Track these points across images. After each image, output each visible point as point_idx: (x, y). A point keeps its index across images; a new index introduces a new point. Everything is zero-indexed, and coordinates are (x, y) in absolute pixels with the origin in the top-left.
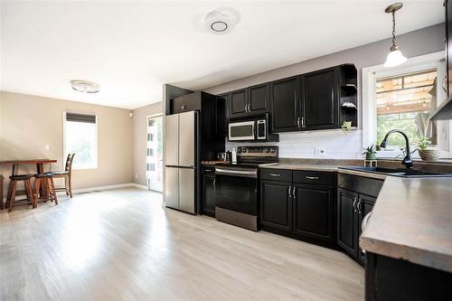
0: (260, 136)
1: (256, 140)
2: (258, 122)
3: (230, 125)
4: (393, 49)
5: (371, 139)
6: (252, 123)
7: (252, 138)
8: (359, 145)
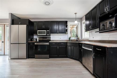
0: (48, 34)
1: (46, 35)
2: (47, 31)
3: (38, 31)
4: (76, 20)
5: (69, 36)
6: (45, 31)
7: (45, 35)
8: (67, 37)
